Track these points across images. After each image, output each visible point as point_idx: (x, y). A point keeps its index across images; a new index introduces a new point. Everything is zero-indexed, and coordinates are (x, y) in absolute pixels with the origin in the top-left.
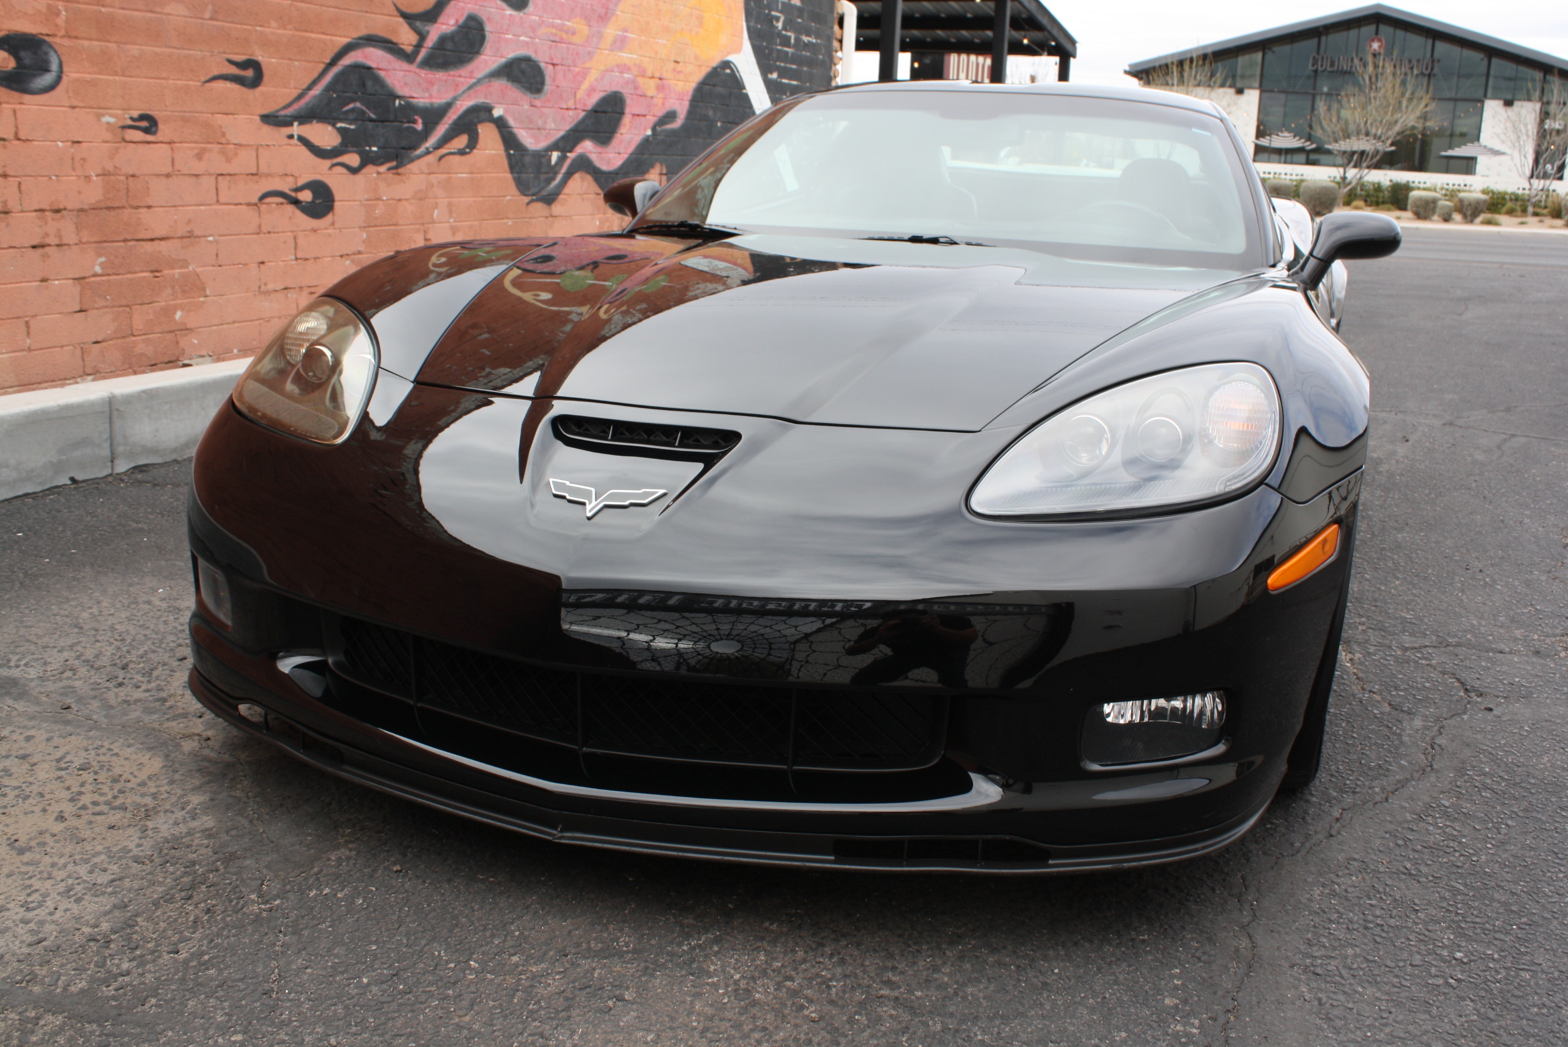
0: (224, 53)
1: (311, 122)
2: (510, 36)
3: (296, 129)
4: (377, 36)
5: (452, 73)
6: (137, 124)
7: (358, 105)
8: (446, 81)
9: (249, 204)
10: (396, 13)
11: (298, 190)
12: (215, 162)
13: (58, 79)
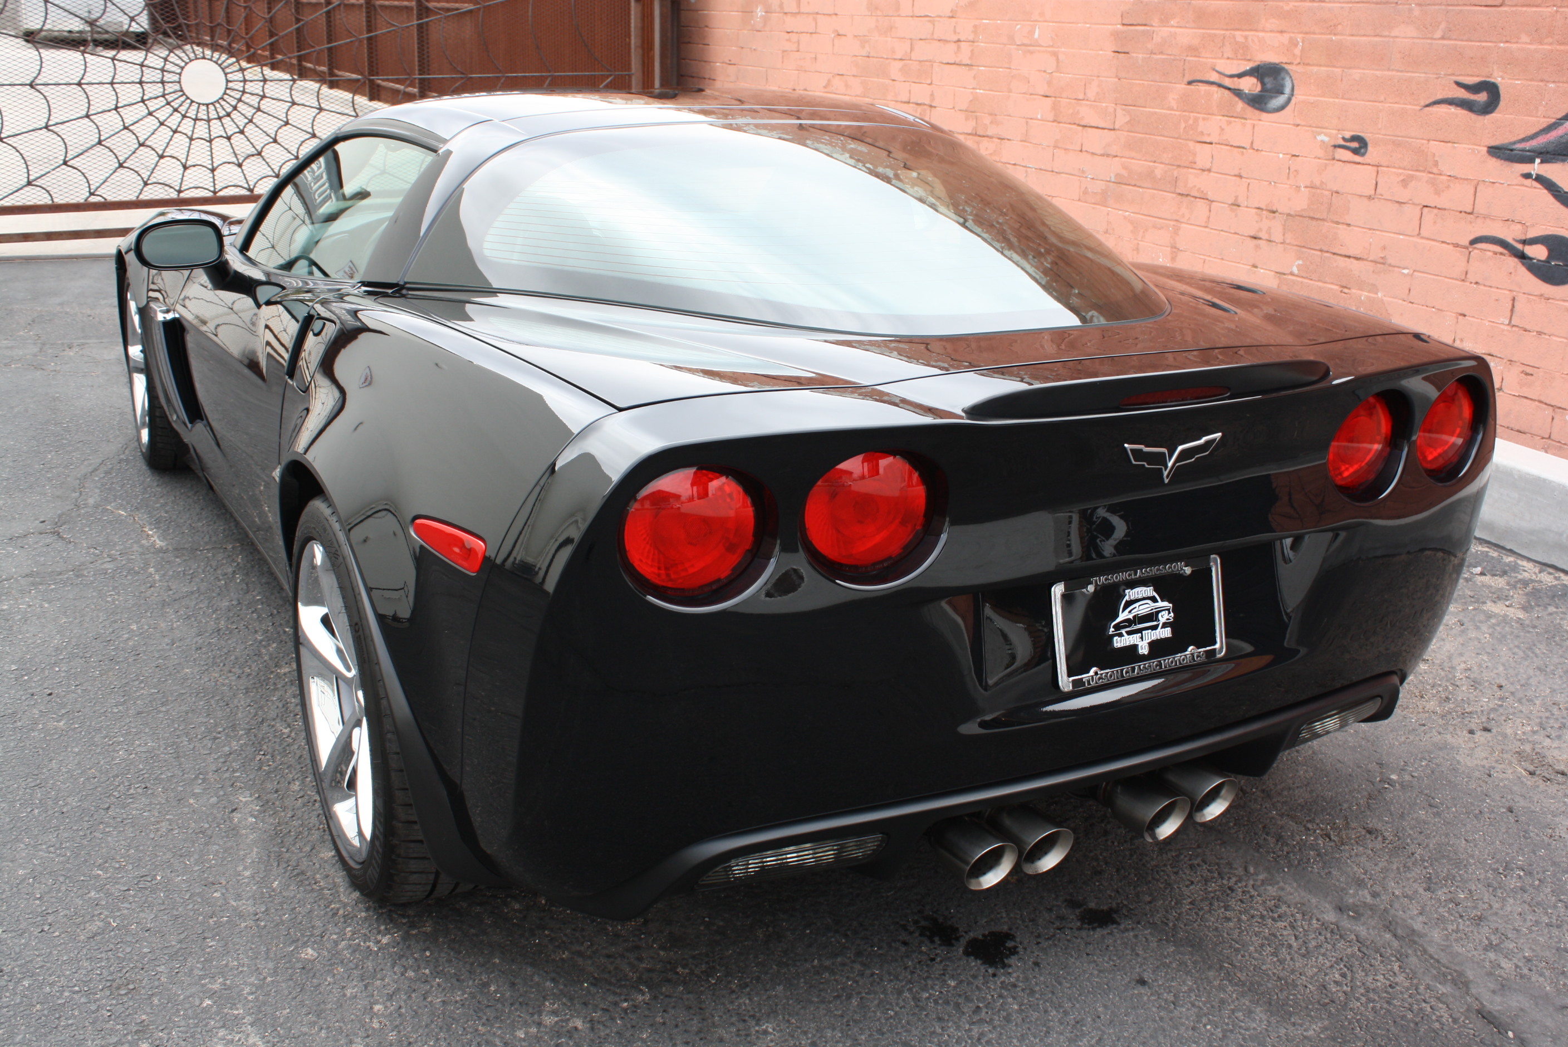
0: (1453, 74)
1: (1563, 161)
3: (1537, 167)
6: (1348, 144)
9: (1456, 245)
11: (1524, 242)
12: (1421, 191)
13: (1289, 100)
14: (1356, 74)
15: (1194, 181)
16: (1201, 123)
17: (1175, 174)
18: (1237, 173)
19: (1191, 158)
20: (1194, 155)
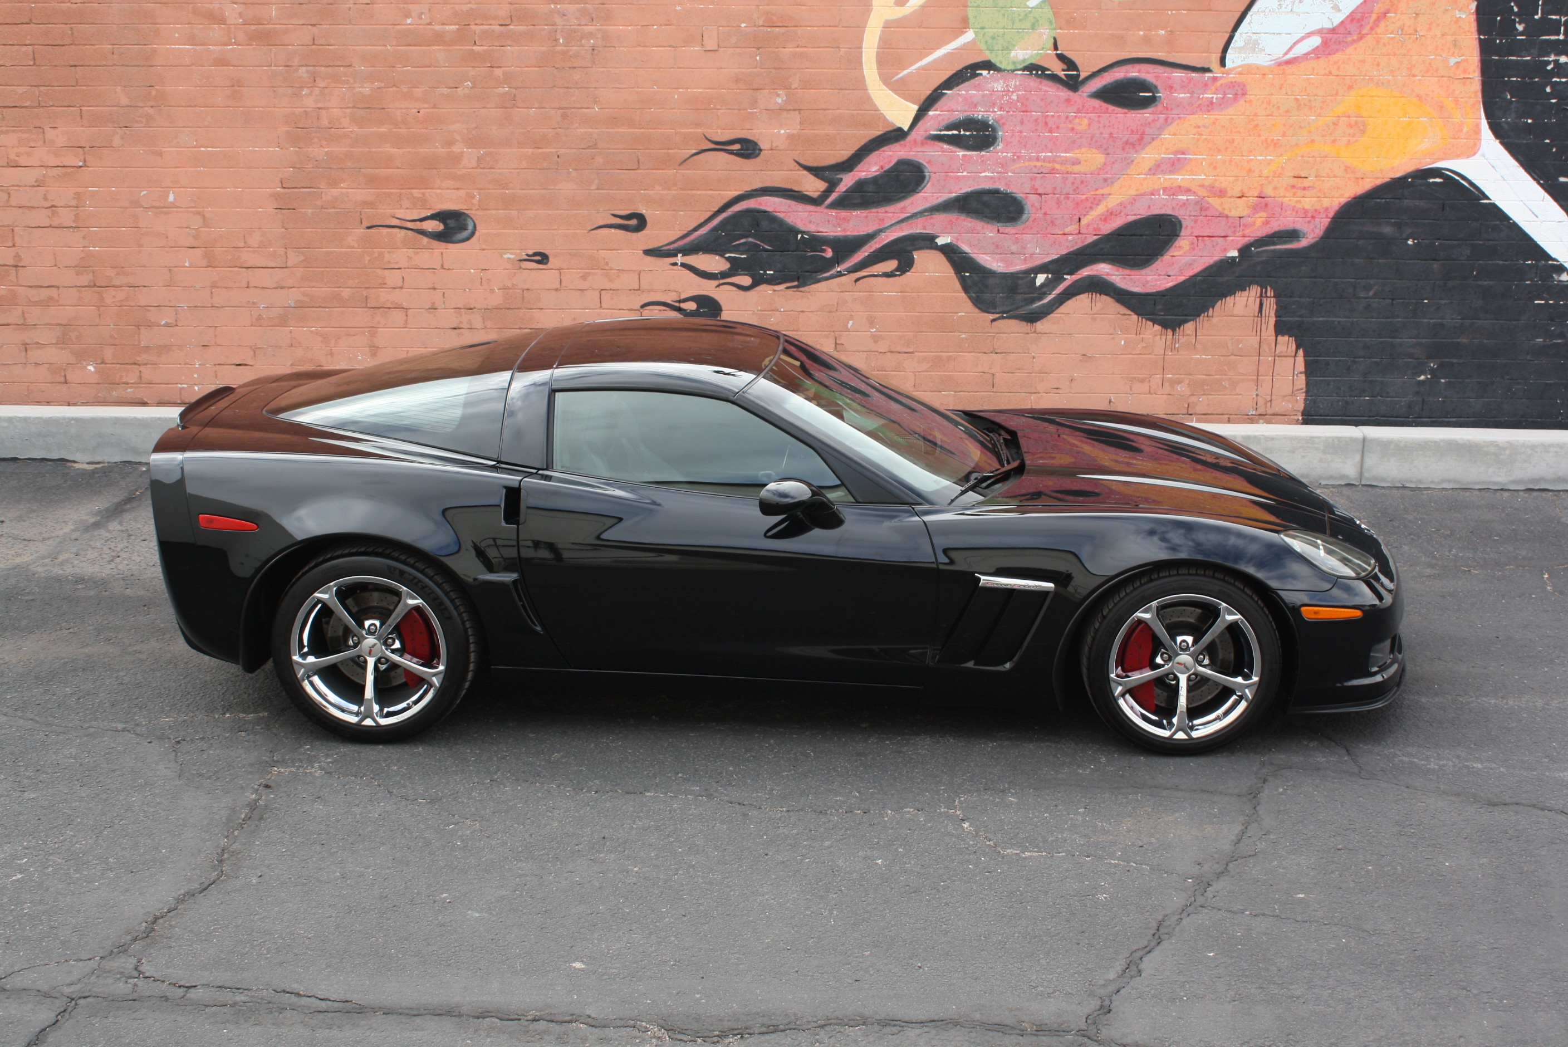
0: (609, 210)
1: (697, 254)
2: (965, 174)
3: (680, 259)
4: (773, 187)
5: (874, 210)
6: (532, 258)
7: (750, 240)
8: (866, 217)
9: (631, 310)
10: (798, 167)
11: (679, 302)
12: (599, 281)
13: (473, 234)
14: (531, 213)
15: (385, 296)
16: (387, 257)
17: (365, 293)
18: (431, 286)
19: (380, 281)
20: (384, 278)
